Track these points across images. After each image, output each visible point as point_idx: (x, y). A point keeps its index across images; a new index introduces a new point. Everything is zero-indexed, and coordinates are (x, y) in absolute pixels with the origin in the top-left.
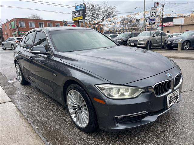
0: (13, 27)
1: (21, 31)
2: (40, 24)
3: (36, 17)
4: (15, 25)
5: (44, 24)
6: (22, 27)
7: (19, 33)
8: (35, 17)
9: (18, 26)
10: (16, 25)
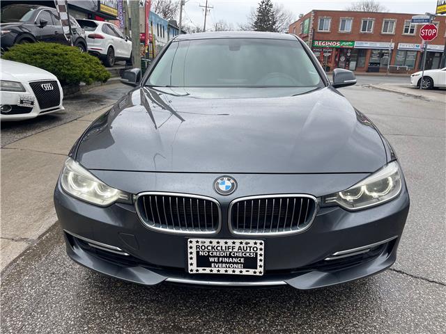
0: (306, 30)
1: (318, 40)
2: (365, 22)
3: (370, 5)
4: (309, 27)
5: (375, 24)
6: (323, 31)
7: (313, 43)
8: (367, 6)
9: (314, 29)
10: (311, 26)
